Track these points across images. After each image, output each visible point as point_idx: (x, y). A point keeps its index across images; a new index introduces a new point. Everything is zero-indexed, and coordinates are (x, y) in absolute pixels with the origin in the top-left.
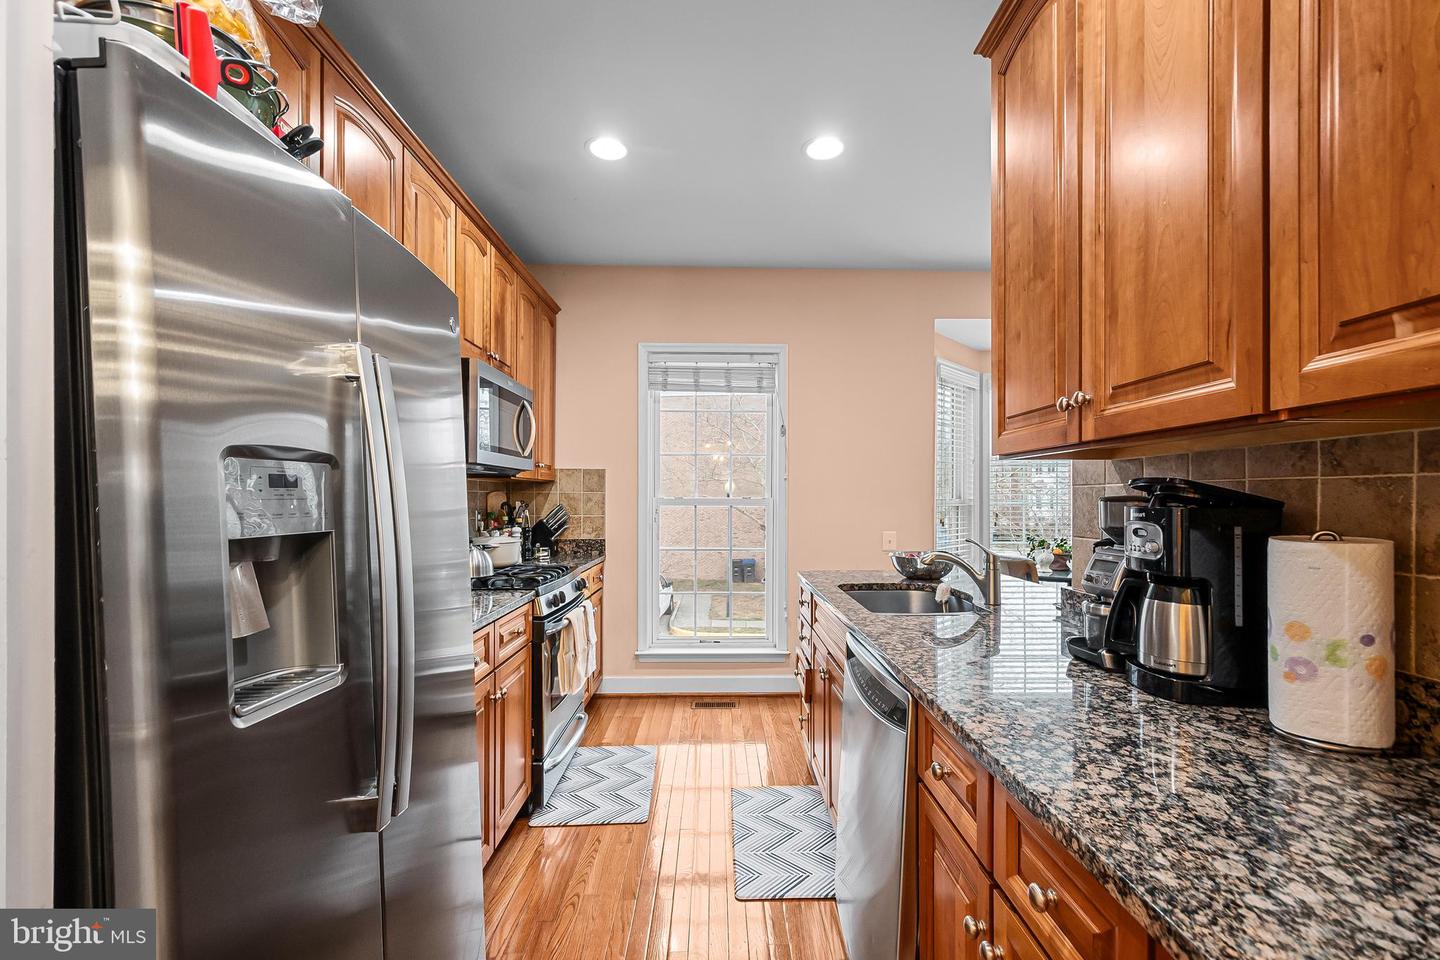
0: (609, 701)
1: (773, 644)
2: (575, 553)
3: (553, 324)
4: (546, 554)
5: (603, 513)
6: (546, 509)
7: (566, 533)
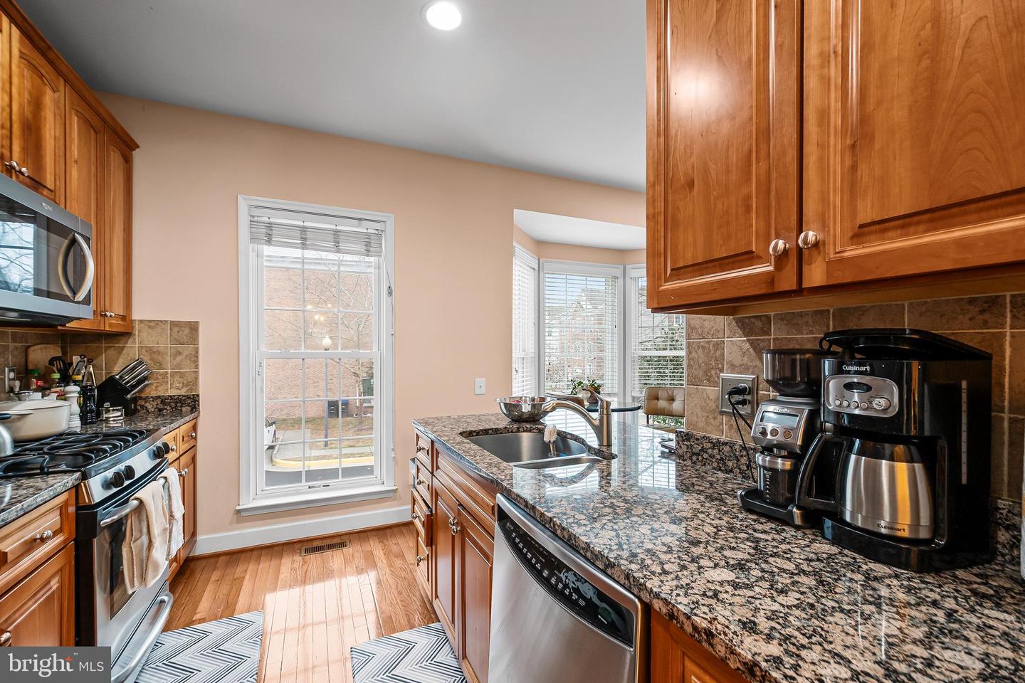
0: (204, 562)
1: (380, 482)
2: (160, 410)
3: (128, 161)
4: (119, 414)
5: (197, 367)
6: (118, 364)
7: (147, 390)
